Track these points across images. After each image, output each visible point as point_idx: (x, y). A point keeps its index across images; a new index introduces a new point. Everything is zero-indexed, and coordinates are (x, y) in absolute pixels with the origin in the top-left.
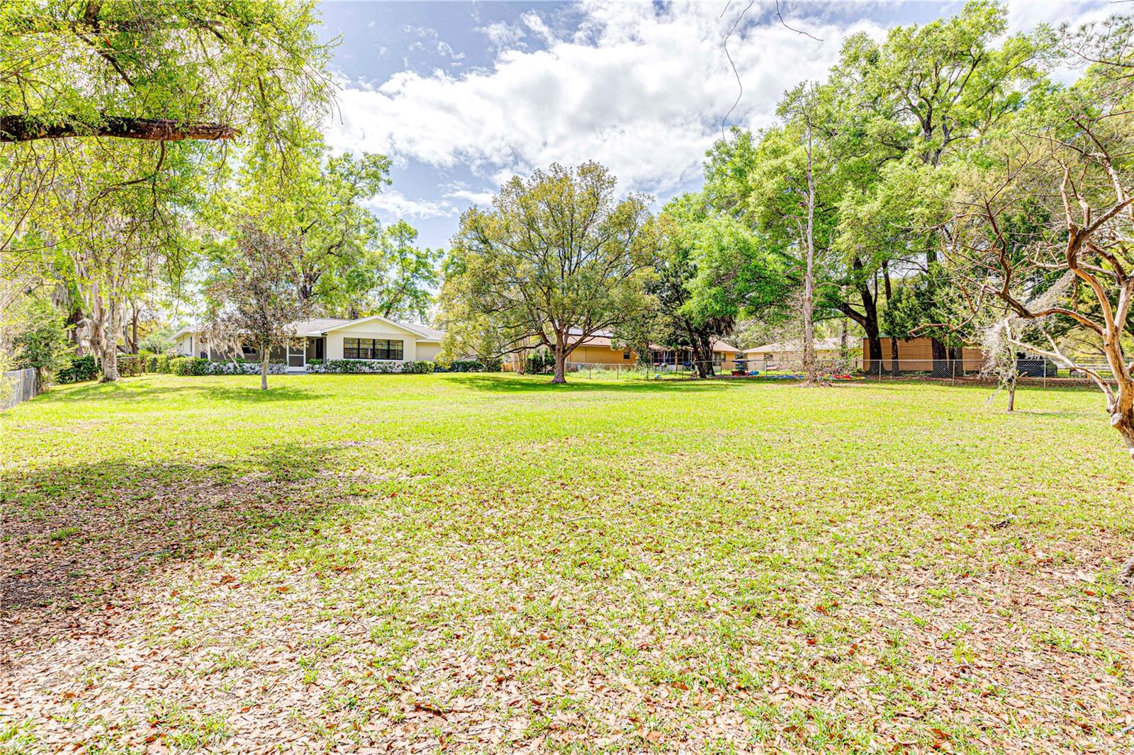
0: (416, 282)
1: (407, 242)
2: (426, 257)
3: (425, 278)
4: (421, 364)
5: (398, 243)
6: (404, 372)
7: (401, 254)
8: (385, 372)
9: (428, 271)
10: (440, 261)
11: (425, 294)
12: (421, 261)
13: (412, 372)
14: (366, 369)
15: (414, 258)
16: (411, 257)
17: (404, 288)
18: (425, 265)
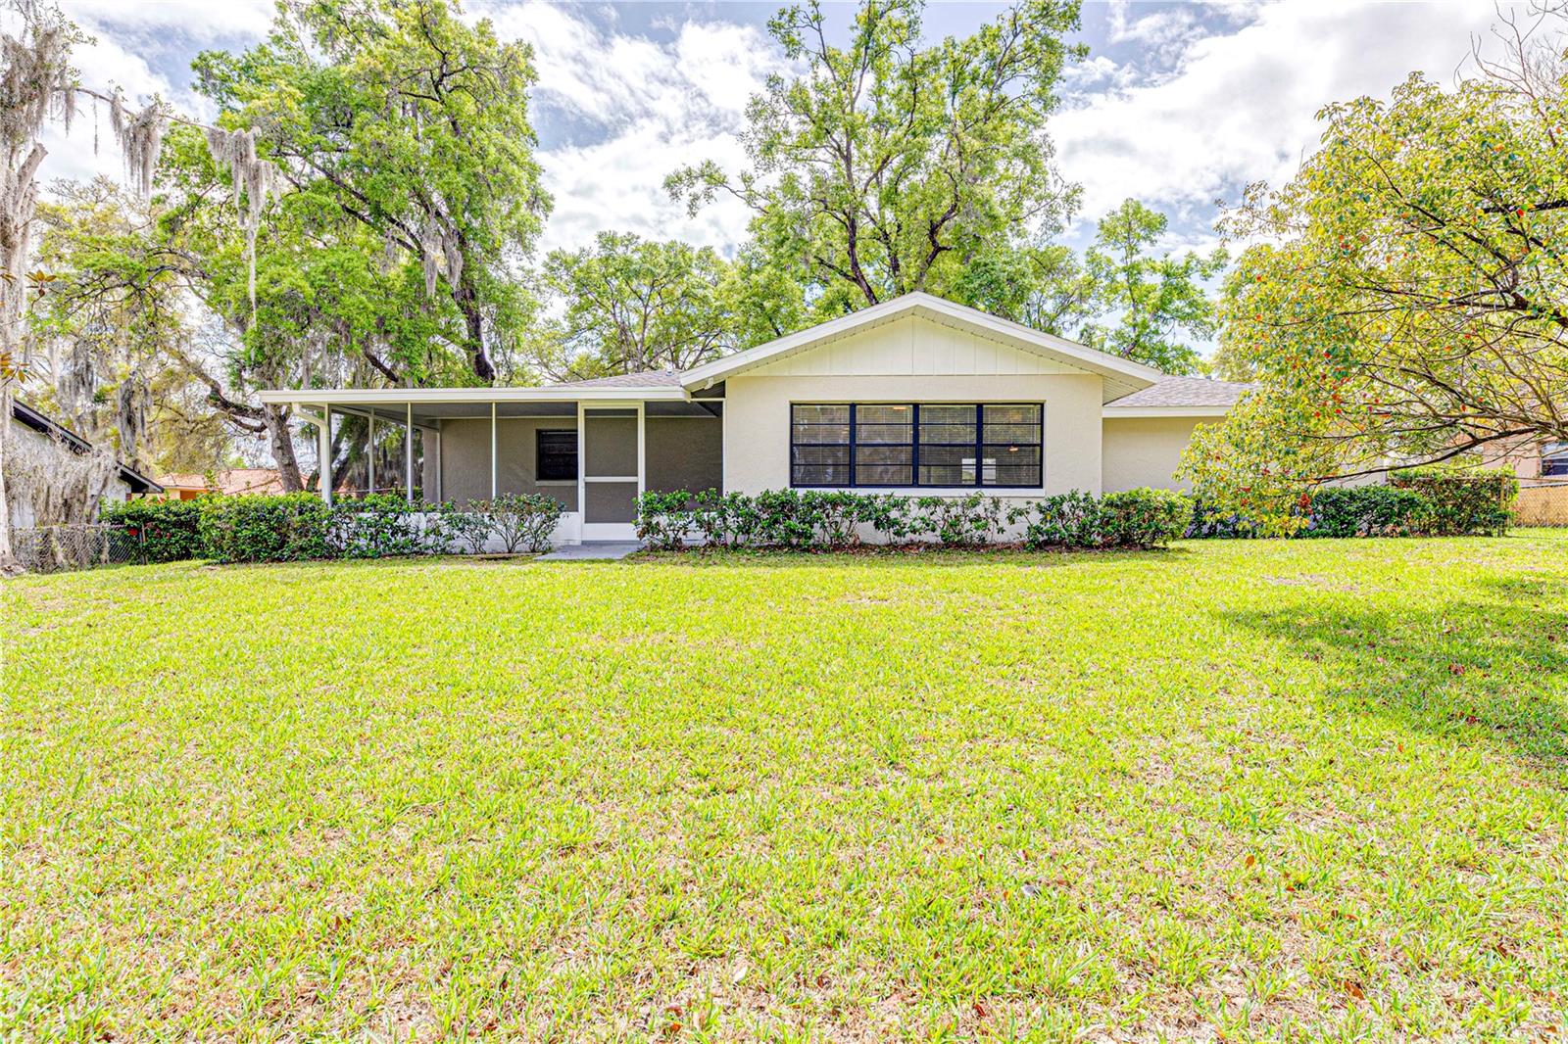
0: (1164, 329)
1: (1144, 245)
2: (1187, 271)
3: (1185, 318)
4: (1127, 505)
5: (1123, 252)
6: (1043, 544)
7: (1129, 275)
8: (955, 545)
9: (1191, 304)
10: (1219, 279)
11: (1184, 353)
12: (1175, 281)
13: (1080, 544)
14: (866, 532)
15: (1158, 279)
16: (1153, 280)
17: (1136, 343)
18: (1182, 291)
